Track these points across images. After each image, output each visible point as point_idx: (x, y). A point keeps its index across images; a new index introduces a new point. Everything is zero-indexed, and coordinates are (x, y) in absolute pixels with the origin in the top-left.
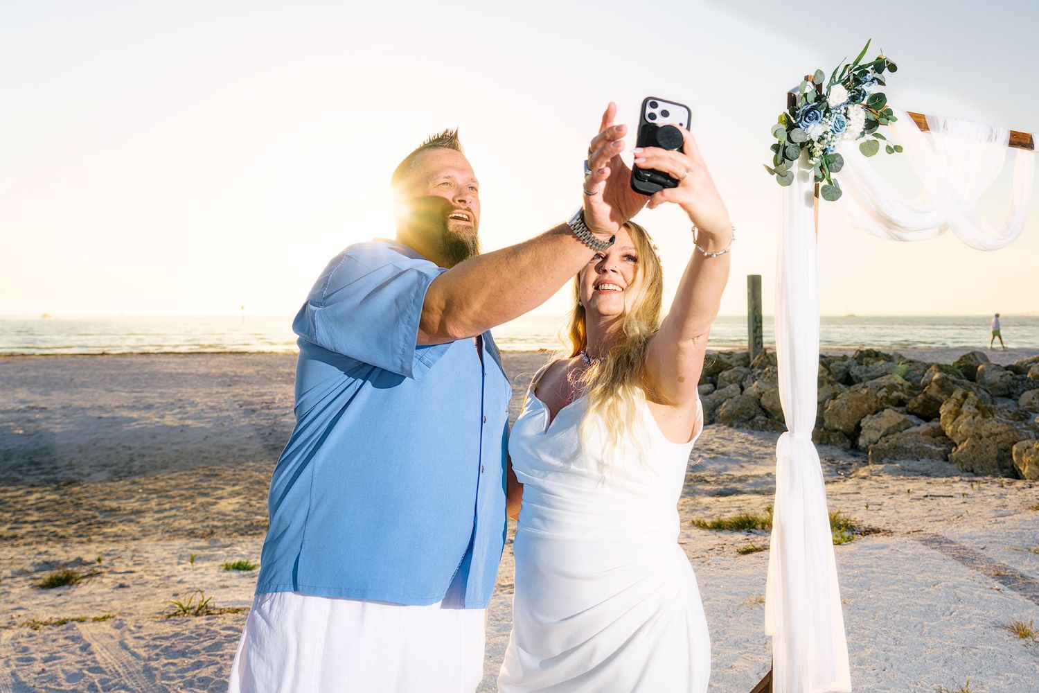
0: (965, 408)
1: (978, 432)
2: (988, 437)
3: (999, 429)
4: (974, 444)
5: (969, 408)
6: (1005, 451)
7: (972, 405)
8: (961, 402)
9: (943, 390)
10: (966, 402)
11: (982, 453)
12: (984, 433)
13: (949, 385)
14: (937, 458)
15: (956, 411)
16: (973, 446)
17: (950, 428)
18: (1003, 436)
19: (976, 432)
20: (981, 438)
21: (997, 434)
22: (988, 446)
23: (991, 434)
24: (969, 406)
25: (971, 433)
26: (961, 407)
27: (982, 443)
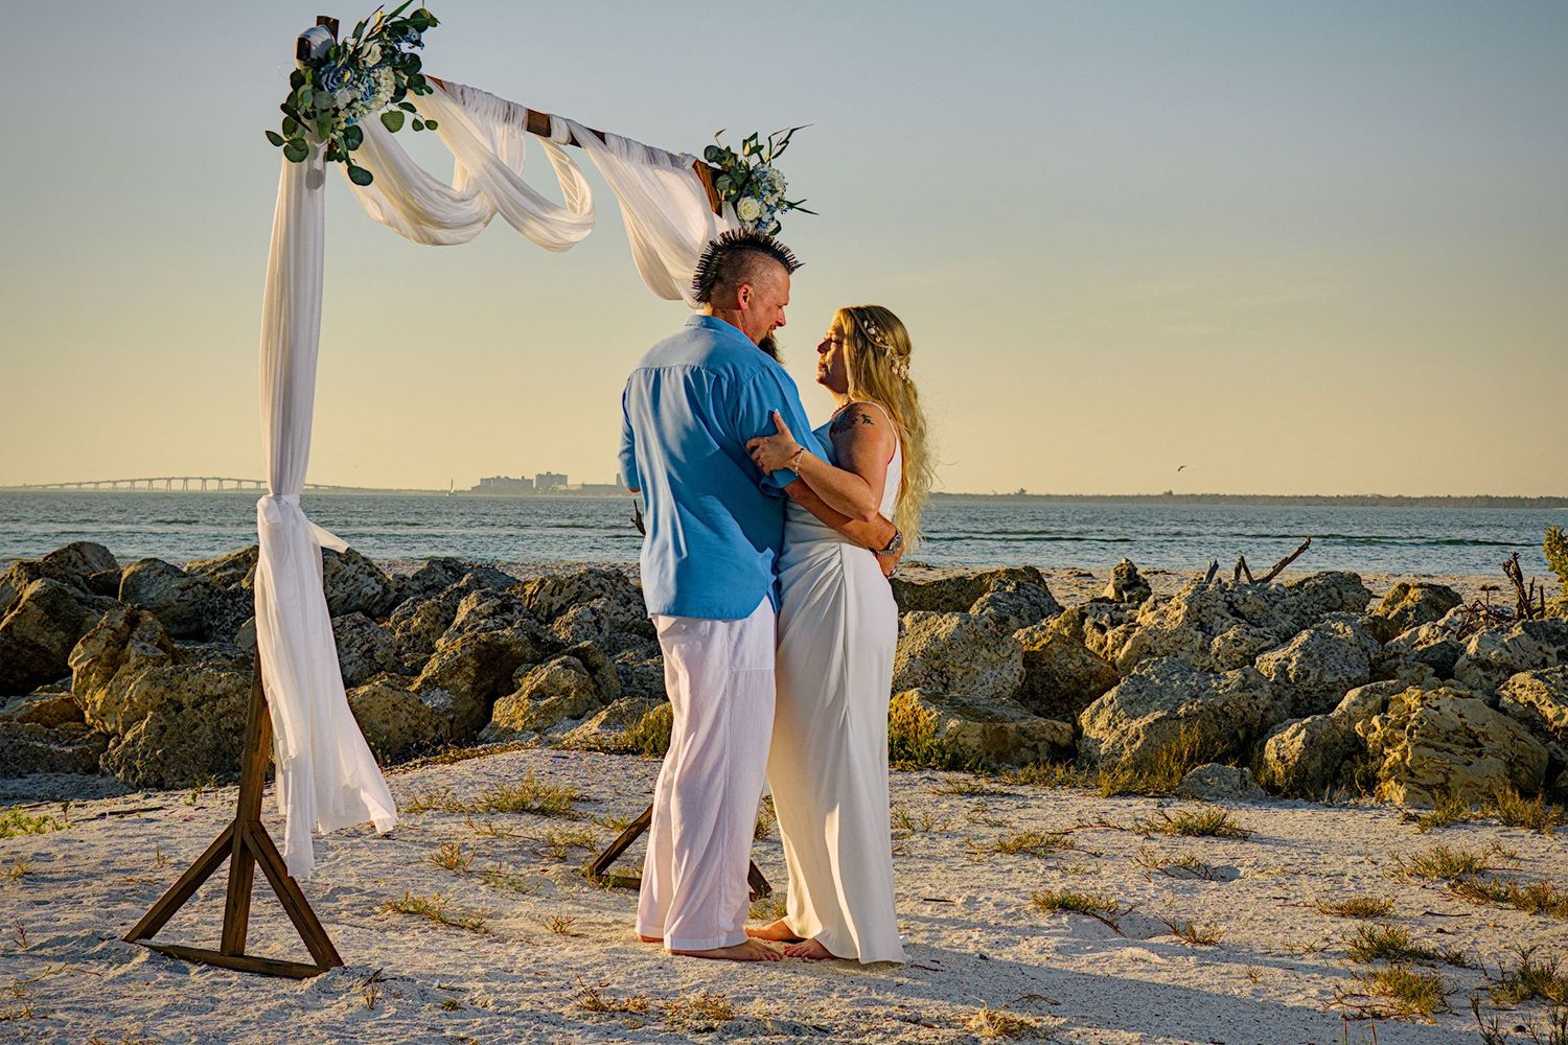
0: (133, 650)
1: (175, 695)
2: (197, 705)
3: (223, 684)
4: (164, 722)
5: (144, 648)
6: (235, 734)
7: (150, 640)
8: (123, 635)
9: (55, 621)
10: (135, 635)
11: (184, 742)
12: (187, 698)
13: (70, 608)
14: (69, 769)
15: (113, 657)
16: (163, 729)
17: (100, 696)
18: (233, 700)
19: (167, 696)
20: (179, 708)
21: (219, 696)
22: (196, 726)
23: (203, 697)
24: (142, 644)
25: (157, 701)
26: (124, 647)
27: (184, 718)
